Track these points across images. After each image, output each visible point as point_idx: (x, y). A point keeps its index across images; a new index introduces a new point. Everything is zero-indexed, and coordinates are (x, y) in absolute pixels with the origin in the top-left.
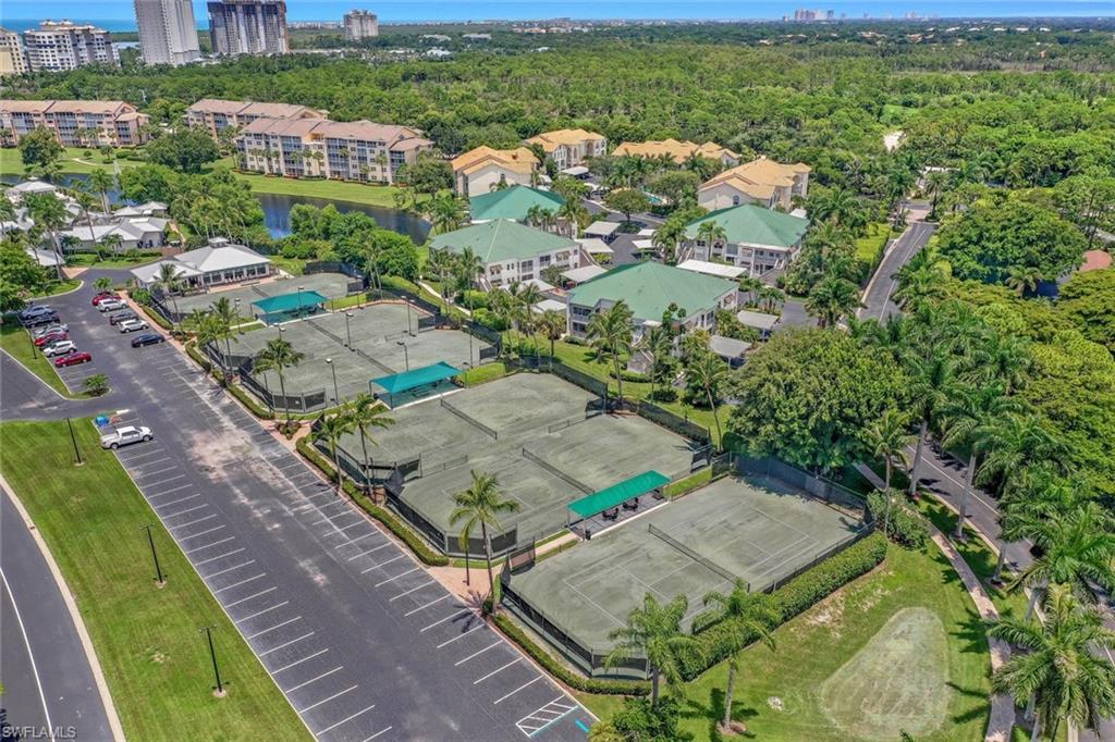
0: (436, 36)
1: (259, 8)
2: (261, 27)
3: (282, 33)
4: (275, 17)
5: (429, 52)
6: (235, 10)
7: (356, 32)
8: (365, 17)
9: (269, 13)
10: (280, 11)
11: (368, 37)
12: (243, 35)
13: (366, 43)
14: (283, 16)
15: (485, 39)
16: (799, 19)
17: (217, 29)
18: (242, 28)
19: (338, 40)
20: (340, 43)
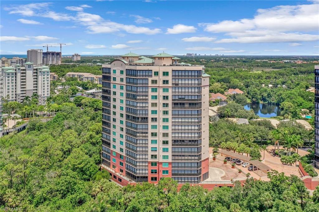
0: (96, 60)
1: (55, 54)
2: (55, 58)
3: (60, 59)
4: (58, 56)
5: (97, 64)
6: (49, 54)
7: (75, 59)
8: (77, 55)
9: (57, 55)
10: (60, 54)
11: (78, 60)
12: (51, 60)
13: (78, 61)
14: (60, 55)
15: (109, 61)
16: (188, 56)
17: (44, 59)
18: (51, 58)
19: (71, 61)
20: (71, 62)
